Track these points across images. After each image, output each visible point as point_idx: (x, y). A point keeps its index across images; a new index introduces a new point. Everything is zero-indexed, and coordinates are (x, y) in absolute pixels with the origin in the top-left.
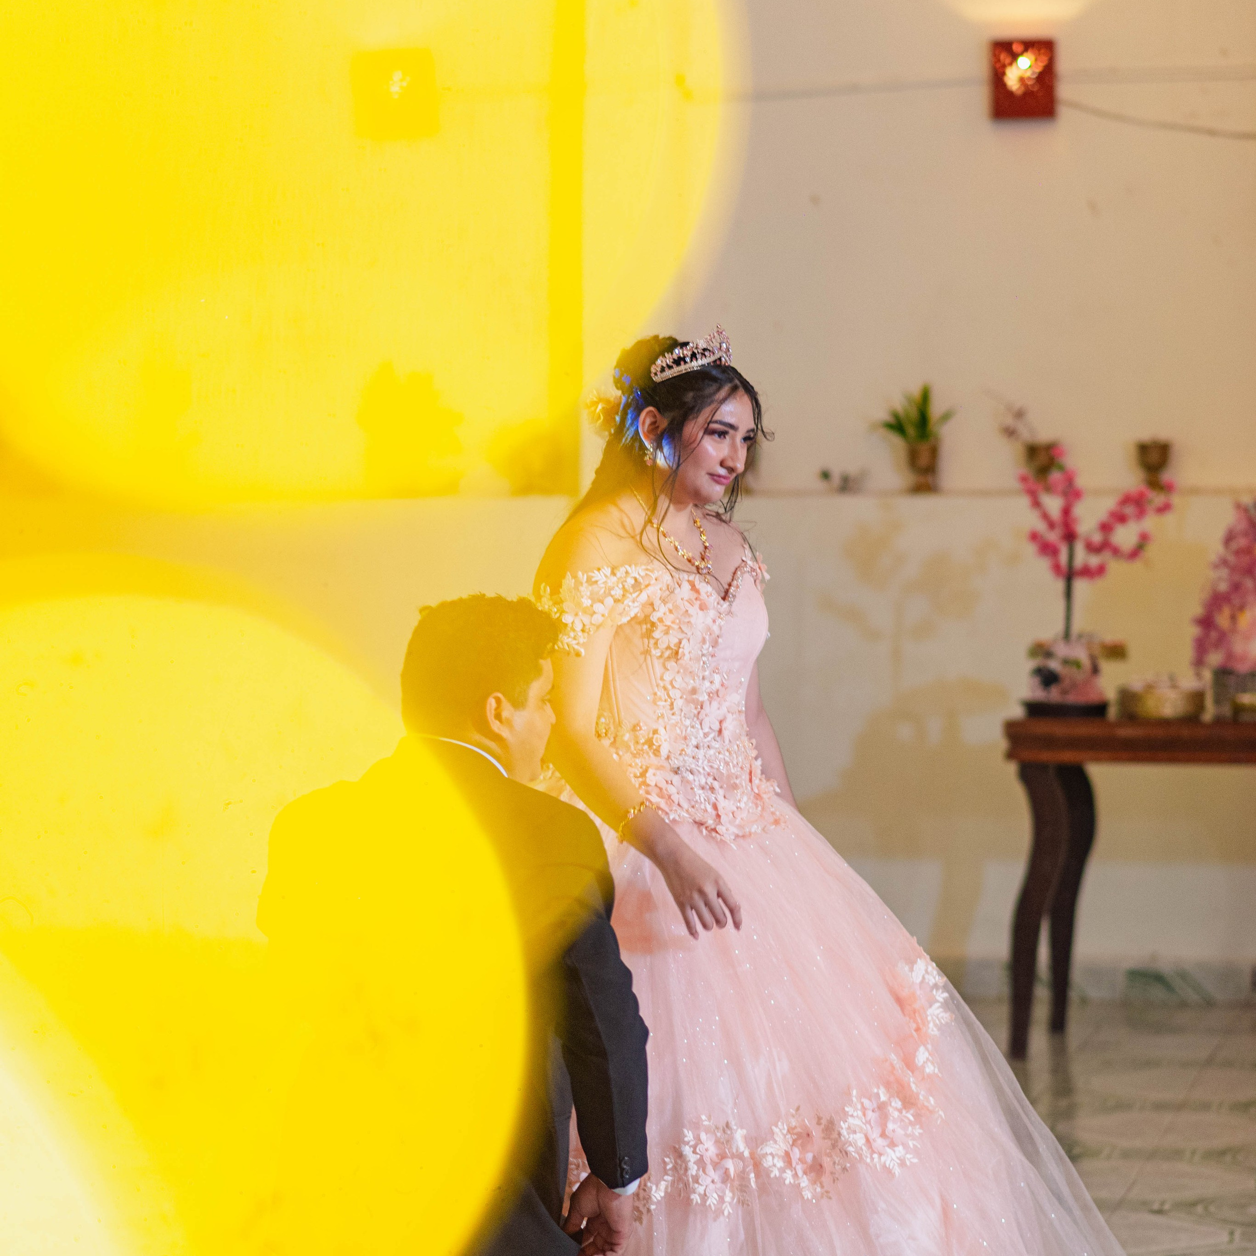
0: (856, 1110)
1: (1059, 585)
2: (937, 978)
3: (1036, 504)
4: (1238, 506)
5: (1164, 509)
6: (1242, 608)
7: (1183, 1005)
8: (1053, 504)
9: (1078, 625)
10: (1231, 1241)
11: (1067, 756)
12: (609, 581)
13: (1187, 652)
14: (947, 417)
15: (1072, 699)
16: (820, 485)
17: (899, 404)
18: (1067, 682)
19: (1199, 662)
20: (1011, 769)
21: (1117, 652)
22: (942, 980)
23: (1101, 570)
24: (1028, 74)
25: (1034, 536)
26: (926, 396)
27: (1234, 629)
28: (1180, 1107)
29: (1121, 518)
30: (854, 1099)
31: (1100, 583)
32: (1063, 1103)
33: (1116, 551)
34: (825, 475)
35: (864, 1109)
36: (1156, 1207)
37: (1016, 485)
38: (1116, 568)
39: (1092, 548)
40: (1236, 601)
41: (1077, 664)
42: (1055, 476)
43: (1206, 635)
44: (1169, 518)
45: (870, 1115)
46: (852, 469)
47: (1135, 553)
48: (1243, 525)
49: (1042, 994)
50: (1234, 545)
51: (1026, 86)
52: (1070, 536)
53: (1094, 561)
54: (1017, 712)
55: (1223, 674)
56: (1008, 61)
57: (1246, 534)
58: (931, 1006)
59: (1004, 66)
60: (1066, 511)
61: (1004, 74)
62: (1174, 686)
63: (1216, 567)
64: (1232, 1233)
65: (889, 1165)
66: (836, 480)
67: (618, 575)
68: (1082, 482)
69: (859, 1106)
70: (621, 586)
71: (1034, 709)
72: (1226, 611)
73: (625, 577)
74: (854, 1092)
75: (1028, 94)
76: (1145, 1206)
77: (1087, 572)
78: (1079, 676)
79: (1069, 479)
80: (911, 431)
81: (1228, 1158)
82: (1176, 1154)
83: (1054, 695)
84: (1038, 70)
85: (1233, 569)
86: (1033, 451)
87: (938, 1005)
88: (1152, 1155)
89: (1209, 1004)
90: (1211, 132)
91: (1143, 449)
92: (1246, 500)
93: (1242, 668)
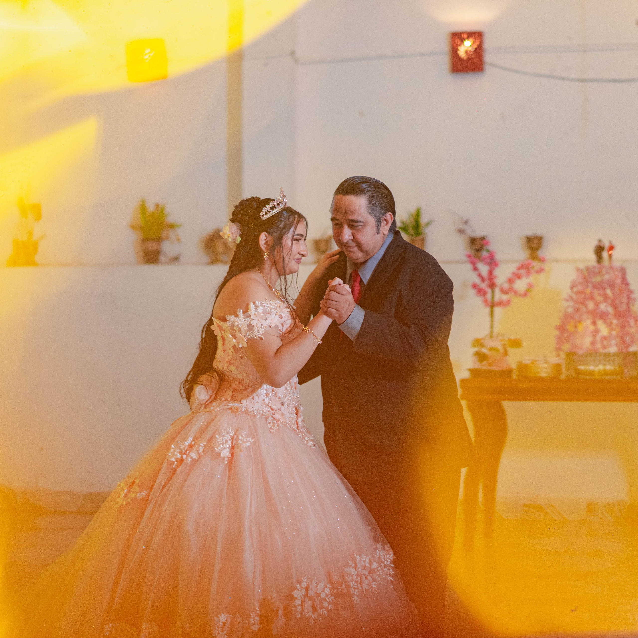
1: (488, 310)
3: (475, 269)
4: (578, 269)
5: (540, 271)
6: (580, 321)
7: (553, 522)
8: (484, 269)
9: (497, 330)
11: (492, 397)
13: (553, 344)
14: (429, 224)
15: (494, 368)
17: (405, 217)
18: (491, 360)
19: (558, 349)
20: (464, 403)
21: (516, 343)
23: (508, 302)
24: (470, 49)
25: (474, 286)
26: (418, 213)
27: (576, 332)
29: (519, 277)
31: (508, 309)
33: (516, 293)
37: (465, 259)
38: (515, 300)
39: (504, 291)
40: (577, 318)
41: (496, 350)
42: (484, 254)
43: (562, 335)
44: (542, 276)
47: (525, 294)
48: (580, 280)
49: (480, 518)
50: (575, 290)
51: (469, 55)
52: (492, 285)
53: (505, 297)
54: (466, 375)
55: (571, 355)
56: (459, 43)
57: (581, 283)
59: (458, 46)
60: (490, 273)
61: (457, 49)
62: (546, 362)
63: (567, 300)
68: (498, 257)
71: (475, 373)
72: (572, 323)
75: (470, 59)
77: (501, 304)
78: (498, 356)
79: (492, 256)
80: (411, 231)
83: (484, 366)
84: (475, 46)
85: (575, 302)
86: (473, 241)
89: (566, 521)
90: (563, 79)
91: (529, 239)
92: (582, 266)
93: (580, 352)
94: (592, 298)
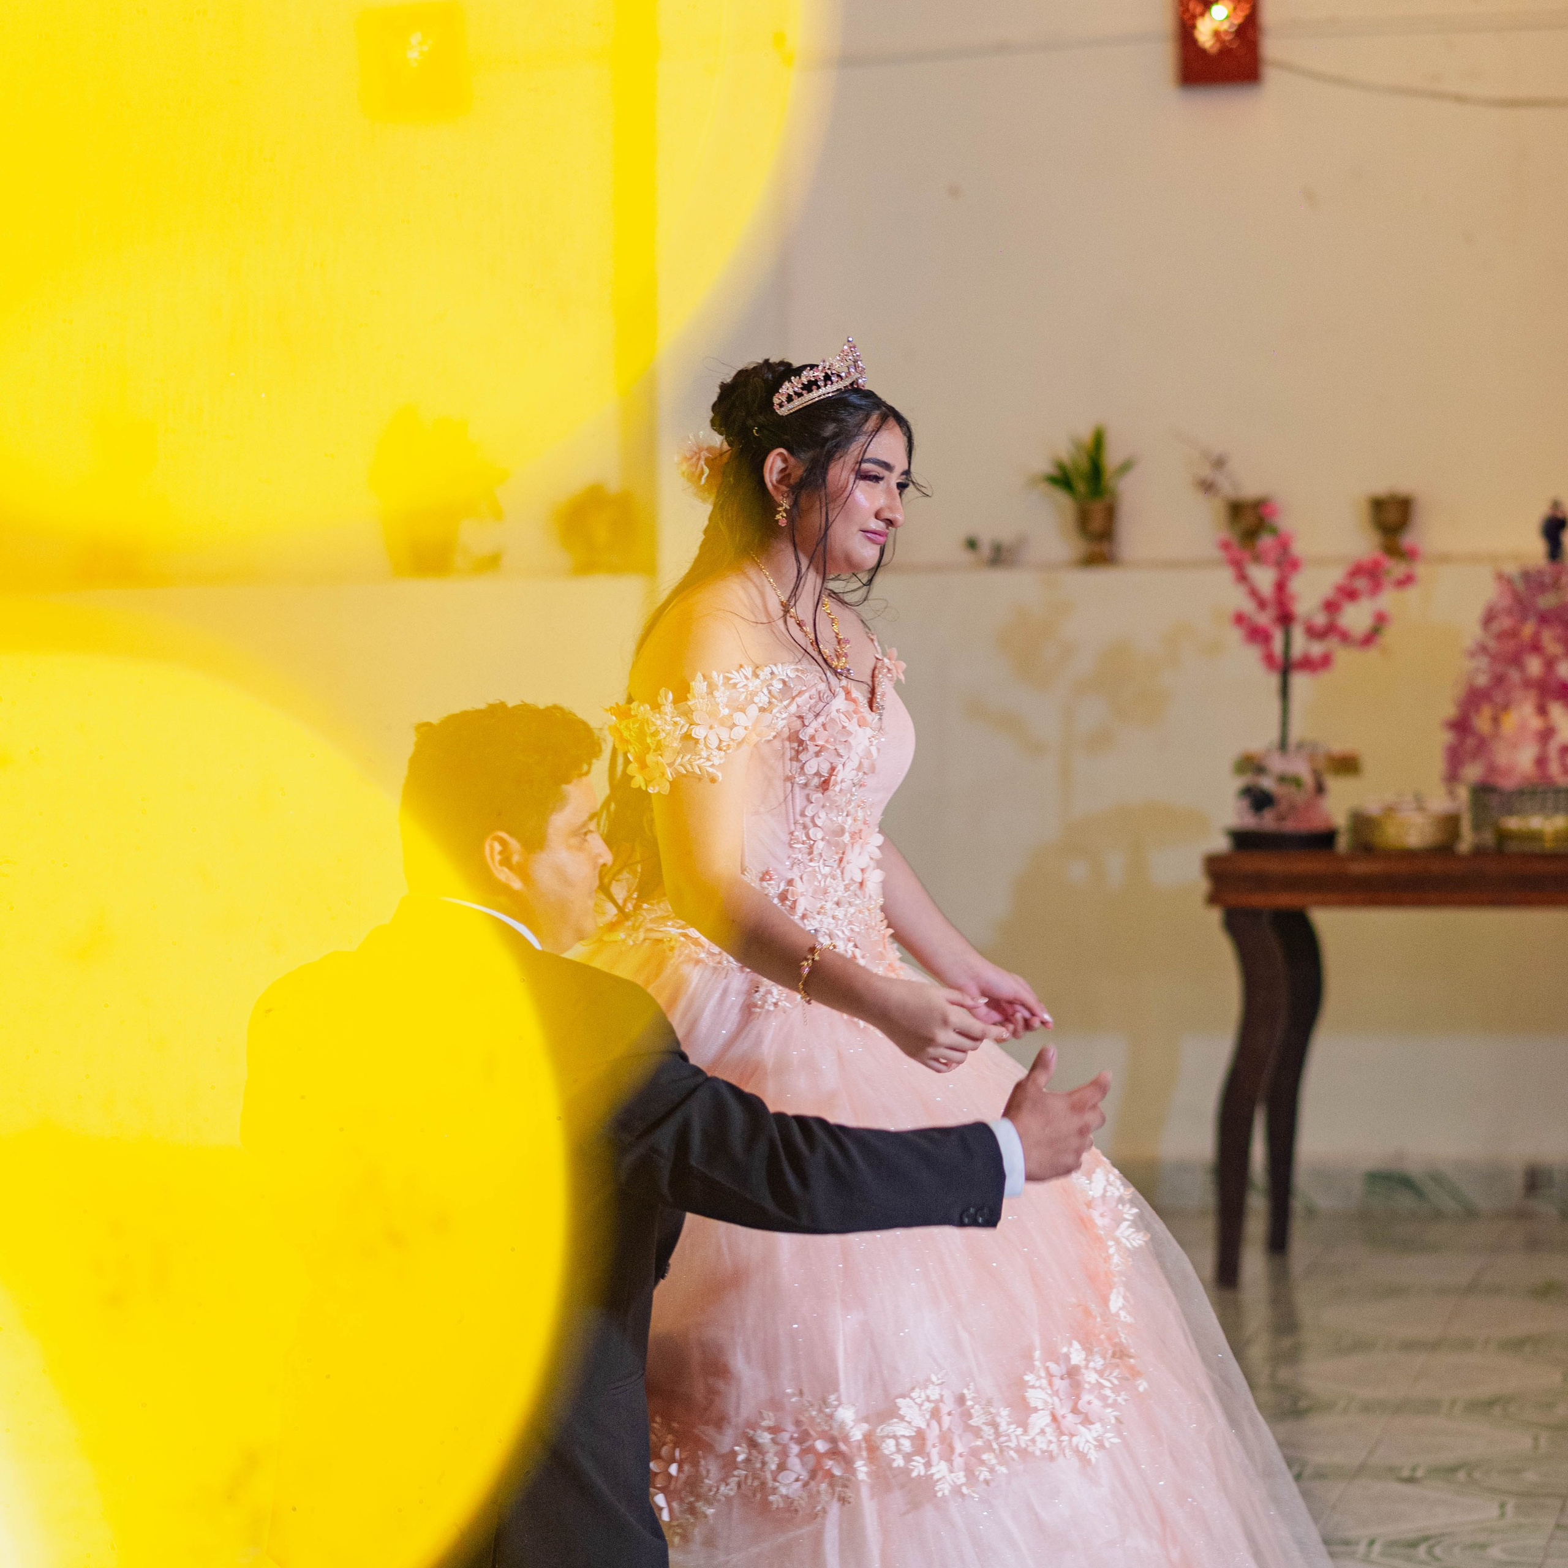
0: (1039, 1378)
1: (1273, 681)
2: (1122, 1189)
3: (1242, 577)
4: (1500, 577)
5: (1406, 581)
6: (1506, 707)
7: (1438, 1215)
8: (1264, 578)
9: (1297, 732)
10: (1503, 1515)
11: (1285, 900)
12: (750, 685)
13: (1438, 765)
14: (1126, 467)
15: (1290, 826)
16: (967, 556)
17: (1064, 451)
18: (1283, 806)
19: (1452, 777)
20: (1214, 916)
21: (1347, 765)
22: (1129, 1192)
23: (1325, 661)
24: (1225, 27)
25: (1240, 619)
26: (1098, 442)
27: (1496, 734)
28: (1434, 1346)
29: (1350, 594)
30: (1037, 1363)
31: (1325, 677)
32: (1286, 1342)
33: (1345, 637)
34: (972, 544)
35: (1050, 1376)
36: (1406, 1473)
37: (1218, 554)
38: (1345, 657)
39: (1314, 633)
40: (1499, 697)
41: (1296, 782)
42: (1266, 541)
43: (1462, 742)
44: (1412, 594)
45: (1058, 1382)
46: (1005, 534)
47: (1369, 639)
48: (1506, 601)
49: (1257, 1204)
50: (1496, 627)
51: (1223, 42)
52: (1285, 618)
53: (1317, 649)
54: (1221, 844)
55: (1483, 791)
56: (1199, 10)
57: (1509, 612)
58: (1118, 1226)
59: (1194, 17)
60: (1281, 587)
61: (1194, 27)
62: (1421, 808)
63: (1472, 655)
64: (1502, 1506)
65: (1083, 1449)
66: (986, 550)
67: (762, 677)
68: (1299, 548)
69: (1043, 1374)
70: (765, 691)
71: (1243, 840)
72: (1486, 711)
73: (771, 679)
74: (1037, 1354)
75: (1225, 52)
76: (1392, 1472)
77: (1308, 664)
78: (1301, 798)
79: (1284, 545)
80: (1081, 487)
81: (1497, 1411)
82: (1431, 1406)
83: (1268, 821)
84: (1238, 21)
85: (1494, 658)
86: (1236, 510)
87: (1126, 1224)
88: (1401, 1407)
89: (1470, 1214)
90: (1460, 99)
91: (1378, 505)
92: (1511, 569)
93: (1508, 784)
94: (1536, 647)
